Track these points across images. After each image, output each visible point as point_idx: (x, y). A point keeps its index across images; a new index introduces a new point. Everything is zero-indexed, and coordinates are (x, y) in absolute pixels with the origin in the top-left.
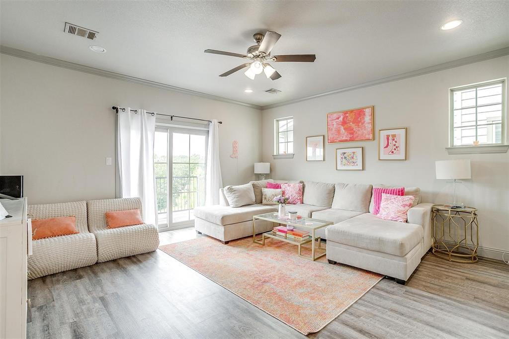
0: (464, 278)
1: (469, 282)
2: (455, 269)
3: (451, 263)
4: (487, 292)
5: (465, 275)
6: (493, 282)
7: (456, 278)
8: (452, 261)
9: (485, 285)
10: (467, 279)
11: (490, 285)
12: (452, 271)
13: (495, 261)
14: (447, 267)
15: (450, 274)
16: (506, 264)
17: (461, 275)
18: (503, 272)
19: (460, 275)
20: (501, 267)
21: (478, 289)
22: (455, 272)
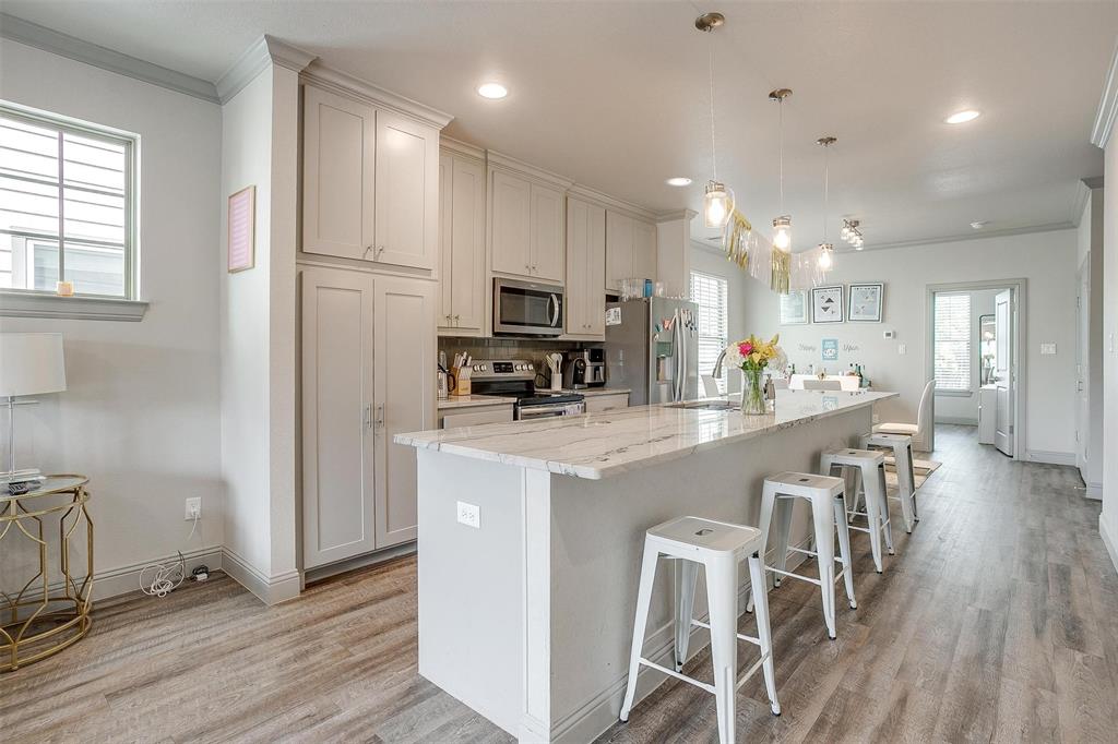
0: (101, 700)
1: (125, 703)
2: (51, 689)
3: (23, 673)
4: (182, 701)
5: (96, 687)
6: (169, 661)
7: (82, 718)
8: (21, 667)
9: (164, 684)
10: (112, 696)
11: (170, 675)
12: (53, 701)
13: (123, 600)
14: (23, 698)
15: (55, 717)
16: (149, 597)
17: (87, 697)
18: (160, 620)
19: (81, 700)
20: (146, 610)
21: (160, 709)
22: (62, 698)
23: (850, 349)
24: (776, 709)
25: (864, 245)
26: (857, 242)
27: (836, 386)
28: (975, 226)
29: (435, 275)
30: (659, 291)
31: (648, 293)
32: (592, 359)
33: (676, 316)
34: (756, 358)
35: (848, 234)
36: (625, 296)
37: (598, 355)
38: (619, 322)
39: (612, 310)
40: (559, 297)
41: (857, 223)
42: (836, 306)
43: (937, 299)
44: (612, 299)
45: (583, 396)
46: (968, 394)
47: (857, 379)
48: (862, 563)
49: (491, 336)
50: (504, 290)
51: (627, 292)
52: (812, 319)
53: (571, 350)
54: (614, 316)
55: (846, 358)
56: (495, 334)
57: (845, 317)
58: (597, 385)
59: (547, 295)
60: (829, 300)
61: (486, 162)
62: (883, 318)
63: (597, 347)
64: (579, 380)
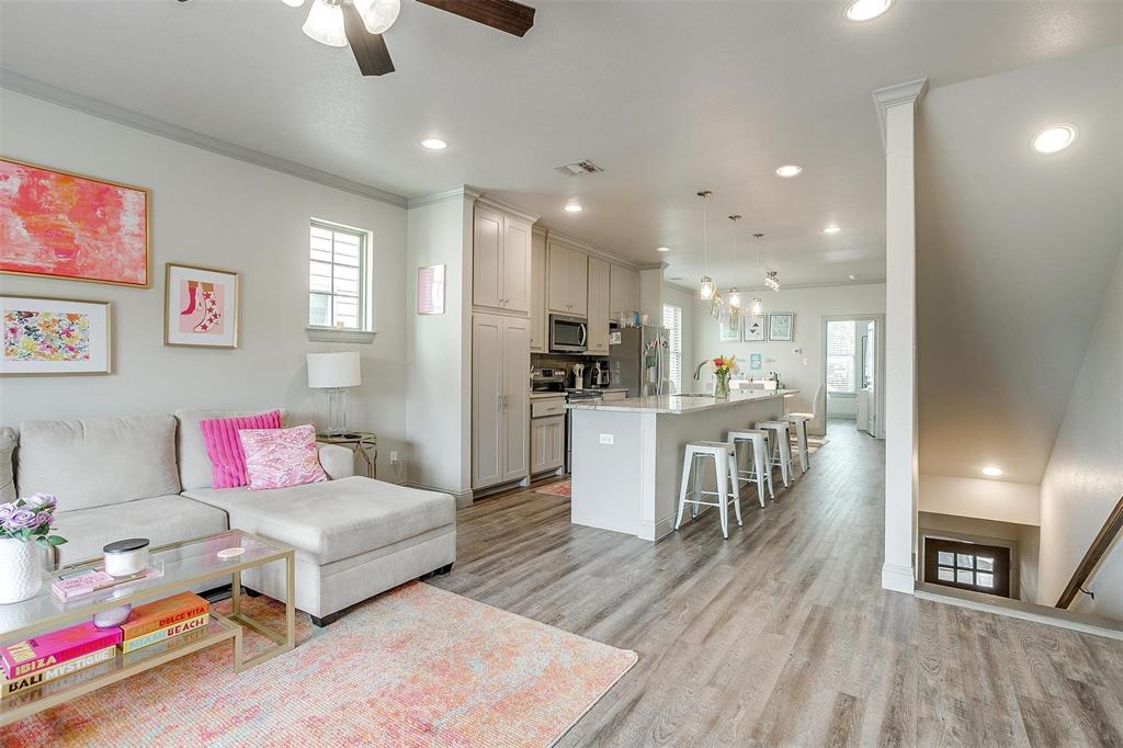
23: (770, 361)
24: (740, 524)
25: (780, 288)
26: (775, 285)
27: (761, 387)
28: (851, 277)
29: (529, 315)
30: (645, 319)
31: (638, 323)
32: (602, 368)
33: (657, 339)
34: (724, 368)
35: (770, 282)
36: (623, 325)
37: (604, 365)
38: (619, 342)
39: (614, 334)
40: (585, 325)
41: (775, 273)
42: (760, 329)
43: (829, 323)
44: (613, 326)
45: (601, 393)
46: (854, 395)
47: (775, 383)
48: (777, 484)
49: (547, 352)
50: (557, 322)
51: (623, 323)
52: (742, 338)
53: (589, 361)
54: (616, 338)
55: (767, 368)
56: (550, 351)
57: (767, 338)
58: (604, 386)
59: (578, 324)
60: (756, 325)
61: (546, 237)
62: (793, 339)
63: (603, 359)
64: (594, 382)
